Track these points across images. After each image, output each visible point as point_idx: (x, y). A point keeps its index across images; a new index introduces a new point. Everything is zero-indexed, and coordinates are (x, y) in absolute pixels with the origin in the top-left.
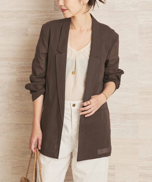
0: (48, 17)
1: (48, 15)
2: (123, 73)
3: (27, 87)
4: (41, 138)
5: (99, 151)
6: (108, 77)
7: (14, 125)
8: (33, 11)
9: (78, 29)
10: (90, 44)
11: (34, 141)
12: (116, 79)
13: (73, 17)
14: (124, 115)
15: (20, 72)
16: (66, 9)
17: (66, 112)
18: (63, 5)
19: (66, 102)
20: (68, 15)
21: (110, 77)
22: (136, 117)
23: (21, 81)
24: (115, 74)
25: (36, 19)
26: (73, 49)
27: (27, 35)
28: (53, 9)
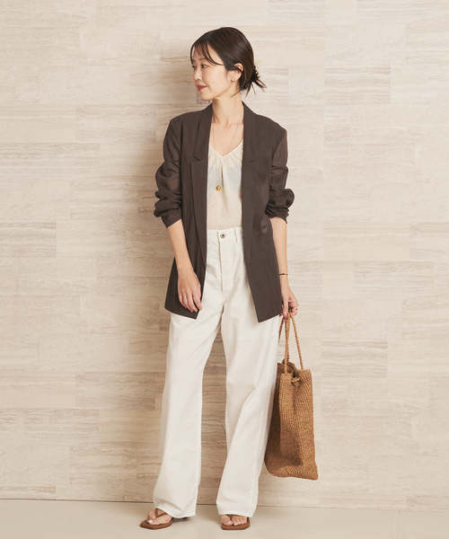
8: (164, 105)
9: (223, 122)
10: (242, 143)
13: (215, 101)
14: (301, 264)
15: (143, 198)
16: (204, 85)
18: (200, 79)
19: (208, 230)
20: (208, 95)
23: (145, 211)
26: (217, 153)
27: (154, 141)
28: (195, 102)
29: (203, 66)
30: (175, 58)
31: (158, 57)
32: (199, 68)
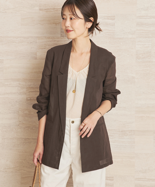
0: (55, 43)
1: (55, 41)
2: (120, 93)
3: (34, 107)
4: (42, 153)
5: (100, 162)
6: (105, 96)
7: (23, 140)
8: (41, 37)
11: (37, 155)
12: (113, 98)
14: (122, 131)
15: (29, 92)
16: (71, 29)
17: (67, 128)
18: (69, 26)
21: (107, 96)
22: (132, 133)
23: (30, 100)
24: (111, 94)
25: (45, 44)
26: (74, 70)
27: (36, 58)
28: (60, 36)
29: (71, 19)
30: (48, 9)
31: (37, 8)
32: (68, 19)
